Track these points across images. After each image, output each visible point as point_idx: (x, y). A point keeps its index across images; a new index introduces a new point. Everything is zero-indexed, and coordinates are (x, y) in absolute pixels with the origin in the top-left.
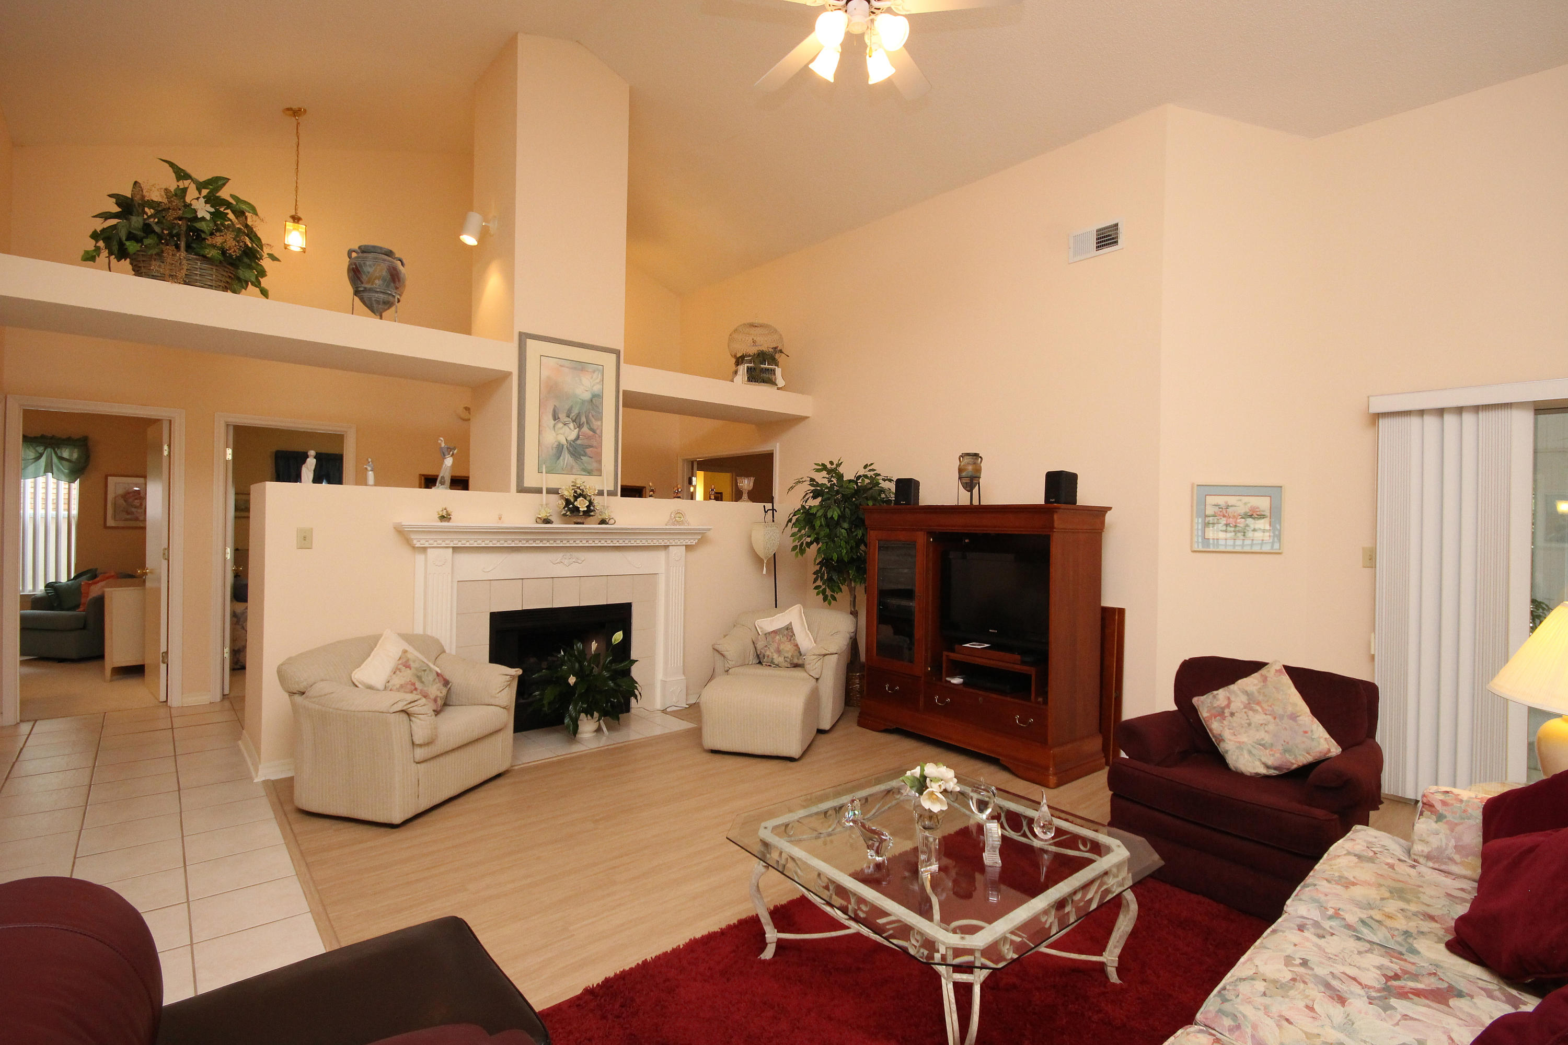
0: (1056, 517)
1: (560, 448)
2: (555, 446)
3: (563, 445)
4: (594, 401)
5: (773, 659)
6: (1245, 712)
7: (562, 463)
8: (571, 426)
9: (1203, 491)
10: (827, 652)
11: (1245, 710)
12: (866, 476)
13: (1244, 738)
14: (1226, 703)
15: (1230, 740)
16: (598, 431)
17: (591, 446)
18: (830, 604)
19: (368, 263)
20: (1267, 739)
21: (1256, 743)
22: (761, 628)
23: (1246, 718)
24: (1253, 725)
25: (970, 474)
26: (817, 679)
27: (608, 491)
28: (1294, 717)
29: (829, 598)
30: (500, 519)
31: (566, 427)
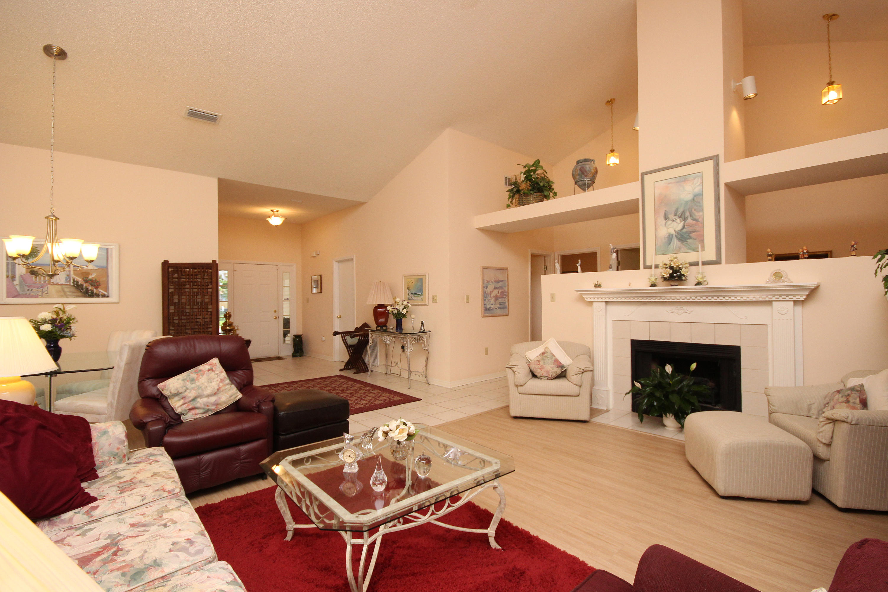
1: (670, 237)
2: (666, 236)
3: (672, 235)
4: (696, 199)
7: (672, 247)
8: (678, 220)
17: (694, 231)
27: (703, 262)
30: (629, 285)
31: (674, 223)
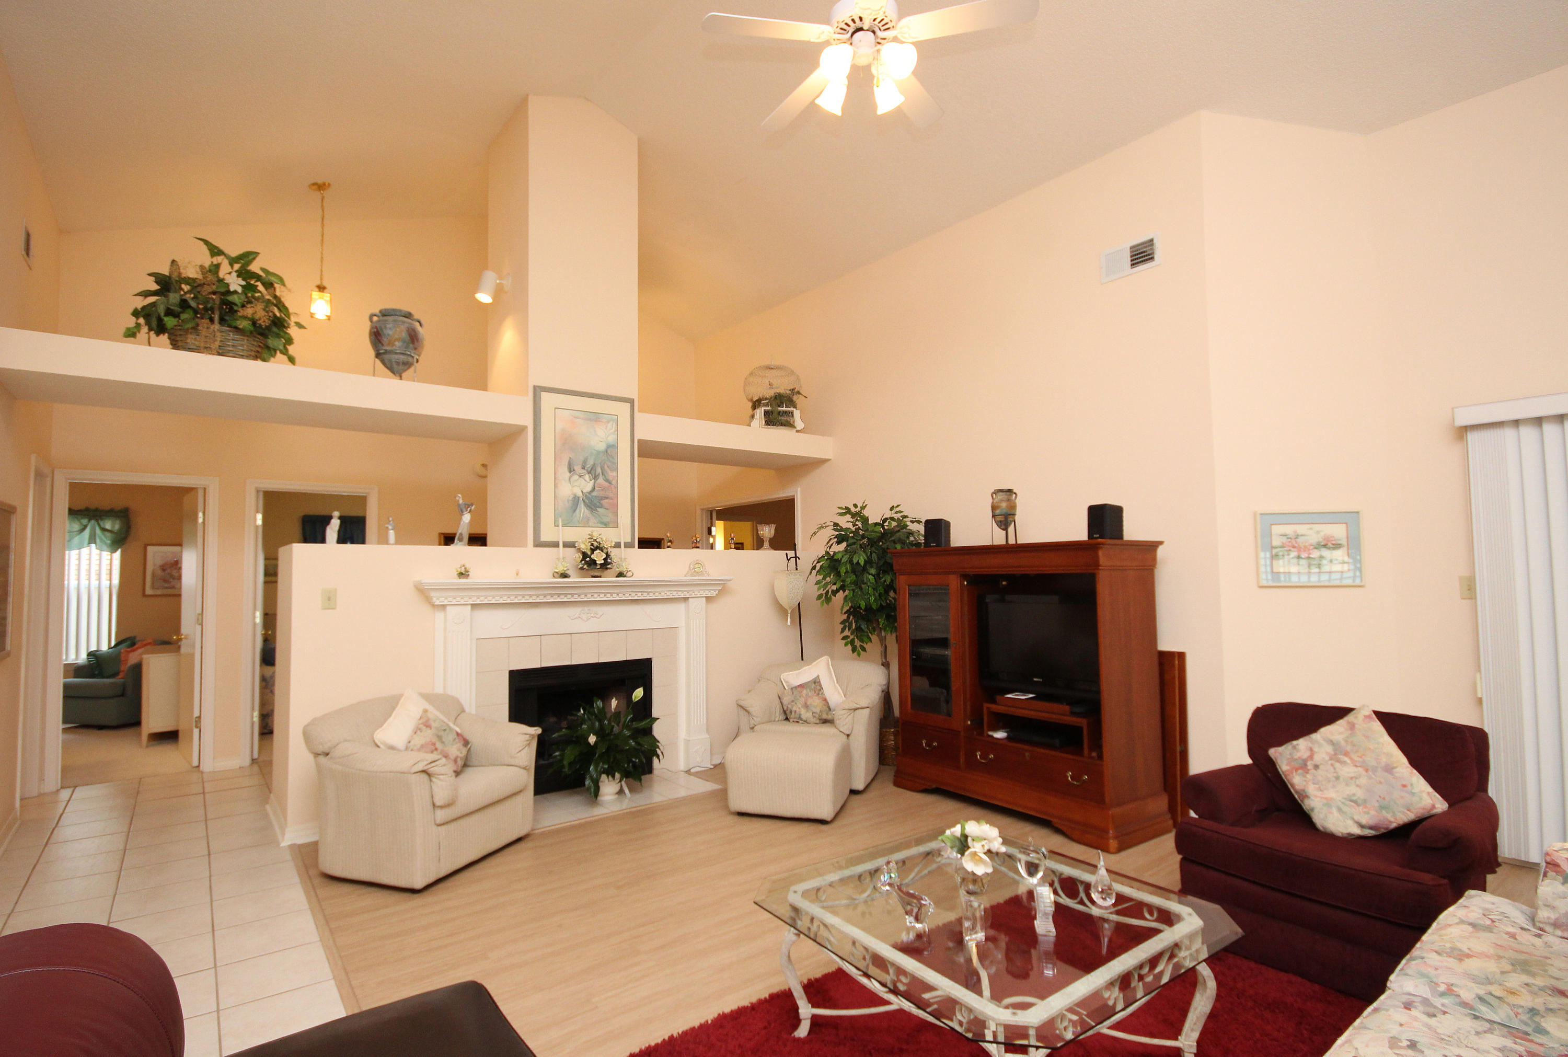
0: (1100, 553)
1: (575, 501)
2: (571, 498)
3: (579, 497)
4: (609, 452)
5: (800, 715)
6: (1332, 765)
7: (578, 515)
8: (587, 477)
9: (1268, 520)
10: (858, 706)
11: (1330, 762)
12: (892, 519)
13: (1331, 794)
14: (1308, 754)
15: (1316, 796)
16: (614, 482)
17: (606, 498)
18: (859, 655)
19: (388, 326)
20: (1360, 794)
21: (1345, 799)
22: (786, 682)
23: (1332, 770)
24: (1341, 779)
25: (1004, 512)
26: (848, 735)
27: (625, 543)
28: (1389, 769)
29: (859, 648)
30: (517, 574)
31: (581, 479)
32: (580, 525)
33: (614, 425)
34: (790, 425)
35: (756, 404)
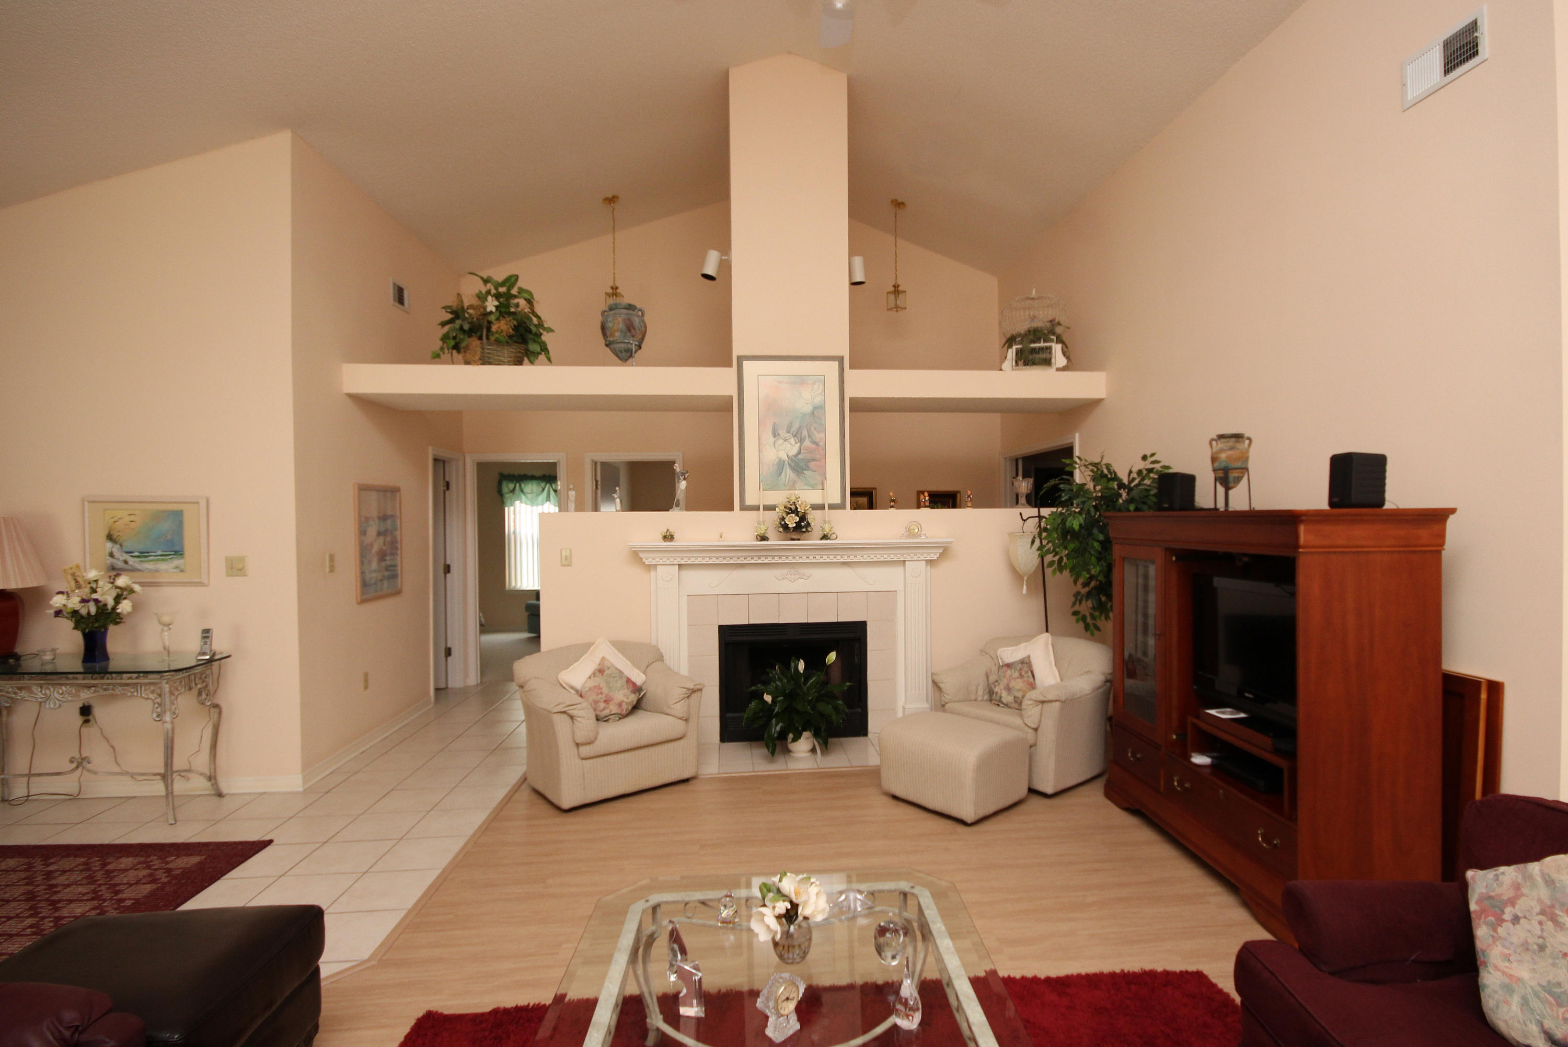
0: (1302, 528)
1: (781, 465)
2: (775, 463)
3: (784, 461)
4: (816, 414)
5: (1001, 697)
6: (1540, 923)
7: (784, 479)
8: (792, 441)
10: (1045, 699)
11: (1541, 917)
12: (1150, 471)
13: (1523, 971)
14: (1512, 894)
16: (820, 444)
17: (814, 460)
21: (1543, 987)
22: (1001, 659)
23: (1539, 933)
24: (1548, 951)
25: (1223, 465)
26: (1036, 730)
27: (828, 504)
29: (1092, 627)
30: (721, 537)
31: (786, 443)
32: (786, 488)
33: (821, 387)
34: (1047, 362)
35: (1010, 341)
